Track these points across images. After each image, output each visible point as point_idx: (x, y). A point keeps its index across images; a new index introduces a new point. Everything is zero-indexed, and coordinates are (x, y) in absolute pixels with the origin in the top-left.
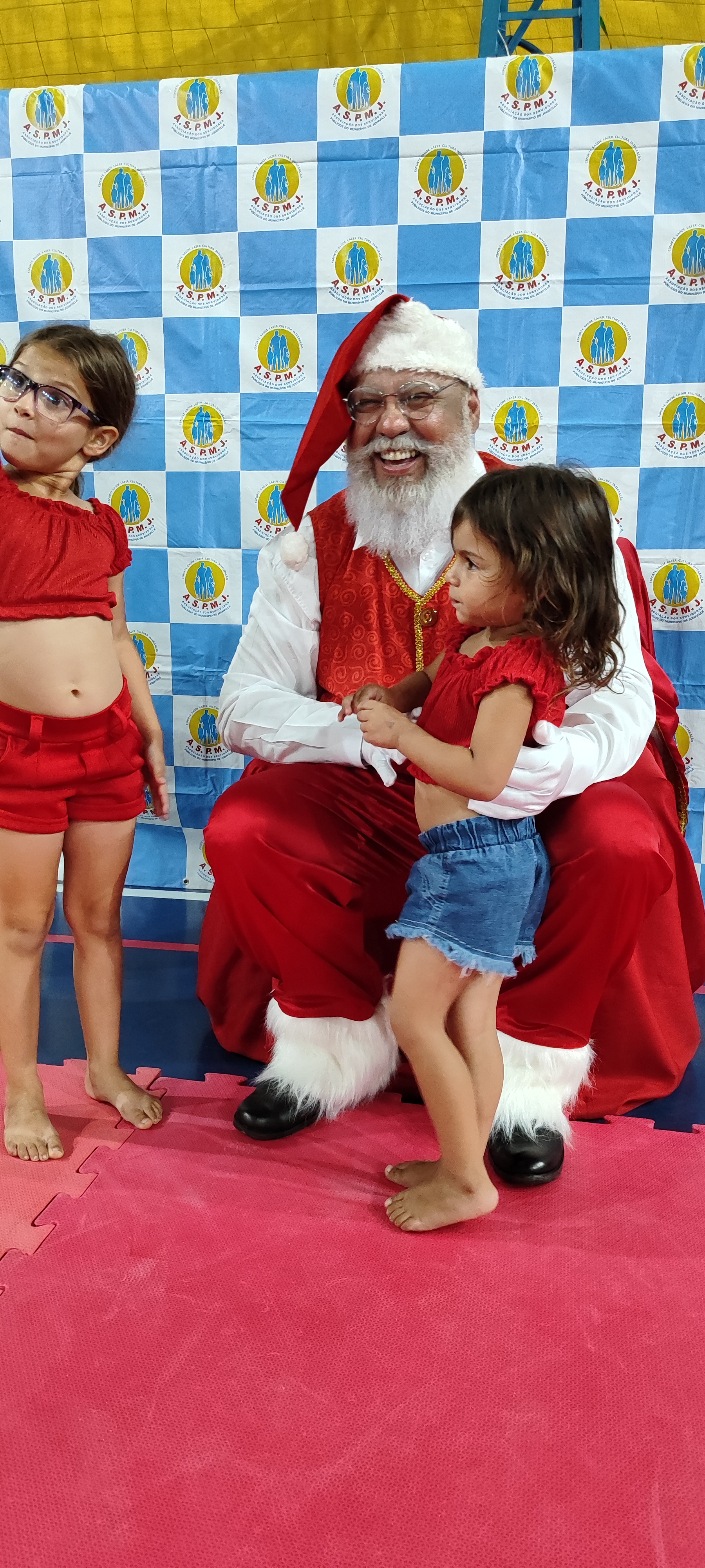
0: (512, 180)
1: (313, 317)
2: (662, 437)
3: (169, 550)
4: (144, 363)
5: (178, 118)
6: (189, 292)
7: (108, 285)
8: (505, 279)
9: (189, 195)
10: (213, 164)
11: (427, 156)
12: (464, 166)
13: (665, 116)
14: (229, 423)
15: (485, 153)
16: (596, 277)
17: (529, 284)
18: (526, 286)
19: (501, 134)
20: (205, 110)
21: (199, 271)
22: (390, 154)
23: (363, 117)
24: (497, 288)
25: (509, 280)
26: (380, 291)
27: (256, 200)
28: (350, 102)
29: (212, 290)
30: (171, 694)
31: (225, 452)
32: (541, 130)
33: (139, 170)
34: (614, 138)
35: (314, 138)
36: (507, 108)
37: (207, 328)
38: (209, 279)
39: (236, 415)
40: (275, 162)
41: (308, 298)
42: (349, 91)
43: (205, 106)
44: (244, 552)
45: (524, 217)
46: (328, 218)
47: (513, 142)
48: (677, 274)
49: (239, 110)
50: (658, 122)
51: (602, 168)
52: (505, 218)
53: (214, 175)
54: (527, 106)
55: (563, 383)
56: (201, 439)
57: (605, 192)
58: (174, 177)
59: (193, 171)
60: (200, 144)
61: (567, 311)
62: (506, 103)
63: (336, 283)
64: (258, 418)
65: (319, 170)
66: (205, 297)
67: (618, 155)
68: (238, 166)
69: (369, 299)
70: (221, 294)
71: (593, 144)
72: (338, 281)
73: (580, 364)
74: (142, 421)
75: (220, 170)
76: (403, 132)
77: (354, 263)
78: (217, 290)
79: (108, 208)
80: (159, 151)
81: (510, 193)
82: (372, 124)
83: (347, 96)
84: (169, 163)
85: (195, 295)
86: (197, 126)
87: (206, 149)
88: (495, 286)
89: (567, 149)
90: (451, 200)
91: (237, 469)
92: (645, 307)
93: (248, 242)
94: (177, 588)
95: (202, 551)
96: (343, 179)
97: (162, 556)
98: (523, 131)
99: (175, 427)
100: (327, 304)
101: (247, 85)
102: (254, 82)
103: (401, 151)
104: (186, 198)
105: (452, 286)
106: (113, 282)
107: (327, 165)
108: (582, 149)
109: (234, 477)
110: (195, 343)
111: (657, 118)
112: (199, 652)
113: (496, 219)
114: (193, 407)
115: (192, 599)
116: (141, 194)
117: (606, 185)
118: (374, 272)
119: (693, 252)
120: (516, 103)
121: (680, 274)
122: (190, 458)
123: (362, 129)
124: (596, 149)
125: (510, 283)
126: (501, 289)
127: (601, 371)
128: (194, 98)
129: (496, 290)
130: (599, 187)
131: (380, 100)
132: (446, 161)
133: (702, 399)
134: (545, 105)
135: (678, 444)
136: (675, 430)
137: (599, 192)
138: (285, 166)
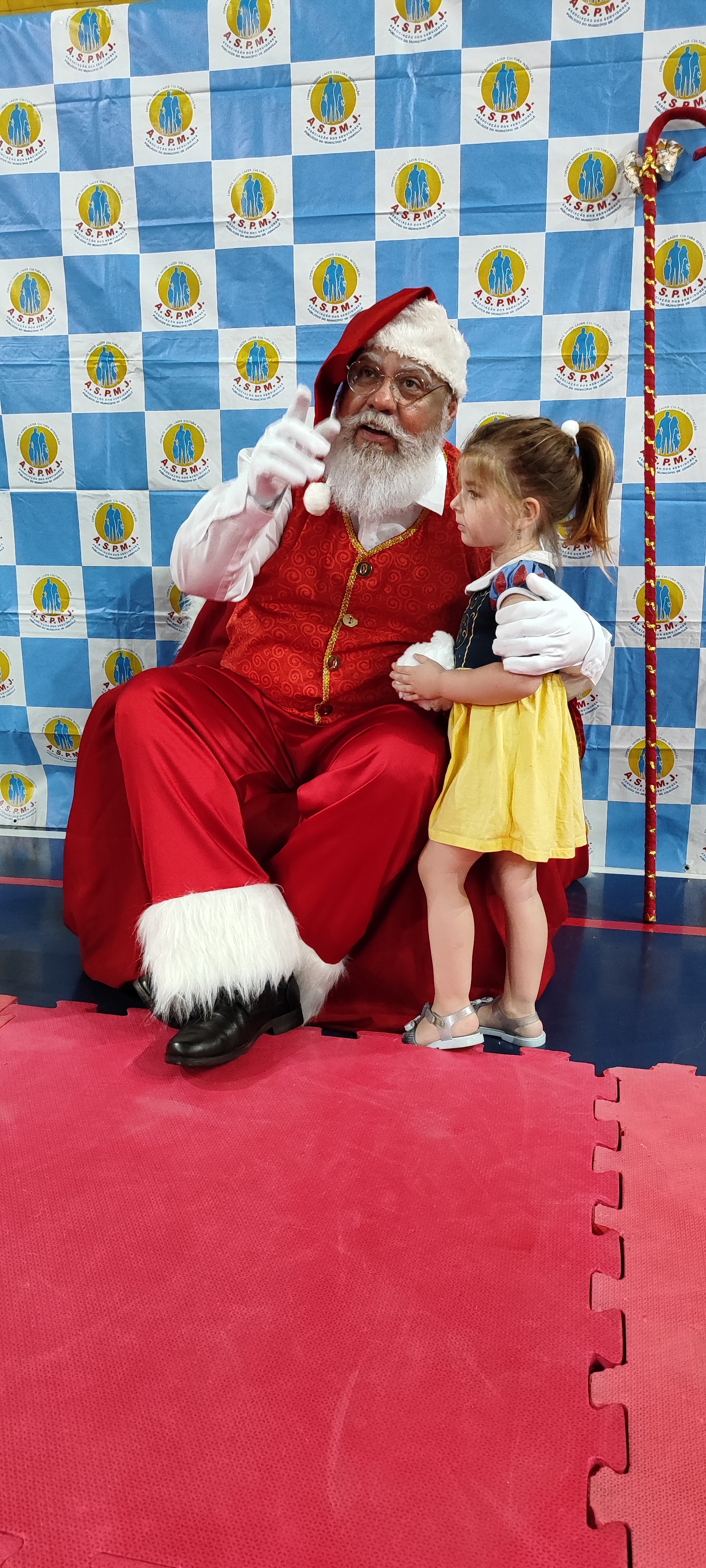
0: (405, 106)
1: (212, 252)
2: (562, 369)
3: (78, 492)
4: (47, 302)
5: (70, 50)
6: (88, 229)
7: (7, 224)
8: (401, 209)
9: (84, 130)
10: (107, 97)
11: (319, 83)
12: (356, 92)
13: (557, 35)
14: (132, 362)
15: (377, 78)
16: (491, 205)
17: (425, 213)
18: (422, 216)
19: (392, 58)
20: (97, 41)
21: (97, 207)
22: (283, 81)
23: (254, 44)
24: (393, 218)
25: (405, 210)
26: (277, 224)
27: (151, 133)
28: (240, 28)
30: (86, 637)
31: (129, 392)
32: (432, 54)
33: (35, 105)
34: (506, 60)
35: (205, 67)
36: (397, 32)
37: (107, 265)
38: (107, 216)
39: (138, 354)
40: (168, 94)
41: (206, 233)
42: (239, 18)
43: (97, 38)
44: (152, 493)
45: (418, 144)
46: (222, 151)
47: (405, 65)
48: (574, 200)
49: (131, 40)
50: (549, 43)
51: (495, 91)
52: (398, 147)
53: (107, 109)
54: (417, 28)
55: (462, 315)
56: (106, 381)
57: (498, 116)
58: (69, 112)
59: (87, 104)
60: (93, 77)
61: (463, 241)
62: (395, 26)
63: (232, 217)
64: (161, 357)
65: (213, 101)
66: (104, 234)
67: (511, 77)
68: (132, 98)
69: (266, 232)
70: (120, 231)
71: (484, 66)
72: (234, 215)
73: (479, 296)
74: (46, 363)
75: (114, 103)
76: (294, 59)
77: (250, 197)
78: (115, 227)
79: (5, 146)
80: (53, 85)
81: (404, 118)
82: (263, 51)
83: (237, 24)
84: (62, 96)
85: (94, 232)
86: (91, 58)
87: (100, 82)
88: (391, 216)
89: (460, 72)
90: (344, 128)
91: (142, 409)
92: (542, 235)
93: (145, 177)
94: (88, 531)
95: (108, 492)
96: (237, 110)
97: (71, 499)
98: (414, 54)
99: (77, 368)
100: (225, 239)
101: (138, 14)
102: (144, 11)
103: (294, 78)
104: (82, 132)
105: (346, 217)
106: (13, 222)
107: (218, 95)
108: (475, 72)
109: (139, 417)
110: (95, 281)
111: (548, 37)
112: (111, 595)
113: (391, 146)
114: (97, 347)
115: (102, 541)
116: (37, 130)
117: (500, 109)
118: (270, 204)
119: (589, 177)
120: (406, 28)
121: (577, 200)
122: (96, 399)
123: (253, 56)
124: (488, 72)
125: (405, 213)
126: (397, 219)
127: (500, 302)
128: (86, 29)
129: (392, 220)
130: (492, 111)
131: (270, 26)
132: (338, 89)
133: (600, 329)
134: (435, 27)
135: (578, 376)
136: (575, 363)
137: (492, 116)
138: (179, 97)
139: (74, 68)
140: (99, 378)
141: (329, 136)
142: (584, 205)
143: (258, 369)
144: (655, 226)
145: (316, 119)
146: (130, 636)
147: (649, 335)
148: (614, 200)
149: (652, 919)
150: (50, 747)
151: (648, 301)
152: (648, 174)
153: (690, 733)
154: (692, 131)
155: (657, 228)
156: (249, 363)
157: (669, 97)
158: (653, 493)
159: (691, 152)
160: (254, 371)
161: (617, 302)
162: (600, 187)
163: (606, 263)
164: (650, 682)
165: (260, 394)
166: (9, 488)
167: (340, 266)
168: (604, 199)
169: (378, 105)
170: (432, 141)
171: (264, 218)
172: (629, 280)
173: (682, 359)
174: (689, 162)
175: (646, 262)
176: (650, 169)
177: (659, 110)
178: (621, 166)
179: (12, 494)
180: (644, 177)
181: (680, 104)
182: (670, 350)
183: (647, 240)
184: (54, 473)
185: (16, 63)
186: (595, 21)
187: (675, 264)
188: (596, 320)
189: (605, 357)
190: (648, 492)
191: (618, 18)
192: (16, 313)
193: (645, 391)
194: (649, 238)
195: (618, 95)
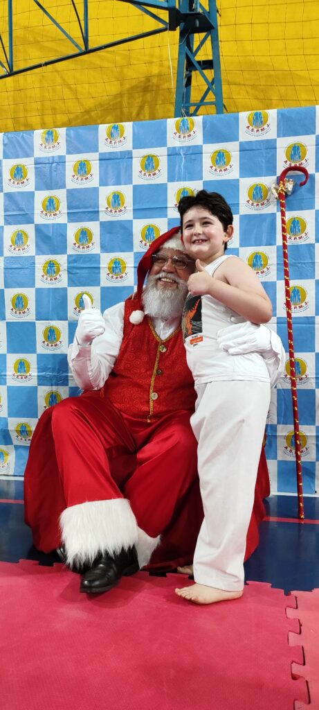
0: (180, 166)
1: (98, 222)
3: (37, 322)
4: (27, 243)
5: (41, 145)
6: (46, 214)
7: (11, 211)
10: (56, 162)
11: (144, 157)
12: (159, 161)
13: (241, 139)
14: (63, 267)
15: (168, 155)
19: (174, 148)
21: (50, 205)
22: (129, 156)
23: (117, 143)
24: (175, 209)
26: (126, 211)
27: (74, 176)
28: (112, 137)
29: (56, 213)
30: (37, 386)
31: (61, 279)
32: (191, 146)
33: (25, 165)
34: (221, 149)
35: (97, 151)
36: (176, 138)
37: (53, 227)
38: (54, 208)
39: (65, 263)
40: (81, 161)
41: (96, 215)
42: (111, 133)
43: (53, 140)
45: (185, 180)
46: (103, 183)
47: (179, 151)
48: (251, 202)
49: (67, 141)
50: (238, 142)
51: (217, 160)
52: (177, 181)
53: (56, 167)
54: (184, 137)
56: (51, 275)
57: (218, 170)
58: (40, 168)
59: (48, 165)
60: (50, 155)
62: (175, 136)
63: (107, 208)
64: (75, 265)
65: (100, 164)
66: (53, 215)
67: (223, 155)
68: (66, 163)
69: (121, 214)
70: (59, 214)
71: (212, 151)
74: (25, 267)
75: (59, 165)
76: (133, 148)
78: (58, 212)
79: (12, 181)
80: (34, 158)
81: (179, 171)
82: (121, 145)
83: (111, 135)
84: (37, 162)
85: (48, 215)
86: (50, 148)
87: (53, 156)
89: (202, 153)
90: (154, 174)
91: (66, 286)
92: (238, 216)
93: (71, 194)
94: (40, 337)
95: (50, 321)
96: (110, 167)
97: (33, 324)
98: (183, 146)
99: (39, 269)
100: (104, 217)
101: (70, 131)
102: (73, 130)
103: (134, 155)
104: (45, 176)
105: (155, 209)
106: (14, 210)
107: (103, 162)
108: (208, 153)
109: (65, 289)
110: (48, 234)
111: (238, 140)
112: (49, 366)
113: (174, 181)
114: (47, 260)
115: (46, 343)
116: (26, 175)
117: (219, 167)
118: (123, 204)
119: (257, 193)
120: (180, 136)
122: (46, 282)
123: (117, 147)
124: (214, 153)
126: (177, 209)
128: (49, 137)
130: (216, 168)
131: (124, 136)
132: (152, 159)
133: (264, 253)
134: (192, 136)
136: (254, 267)
137: (216, 170)
138: (86, 163)
140: (48, 273)
141: (148, 177)
142: (255, 204)
143: (117, 270)
144: (285, 212)
145: (143, 171)
146: (57, 385)
147: (285, 255)
148: (267, 202)
149: (302, 517)
150: (17, 436)
151: (284, 242)
153: (313, 428)
154: (299, 176)
155: (287, 213)
156: (113, 267)
157: (288, 163)
158: (291, 321)
159: (299, 183)
160: (115, 271)
161: (271, 242)
162: (261, 197)
163: (265, 226)
164: (294, 403)
165: (118, 280)
166: (5, 320)
167: (152, 228)
168: (263, 201)
169: (169, 166)
170: (192, 179)
171: (120, 209)
172: (275, 234)
173: (299, 265)
174: (298, 187)
175: (282, 226)
176: (282, 190)
177: (284, 167)
178: (270, 189)
179: (7, 322)
180: (280, 193)
181: (293, 165)
182: (294, 261)
184: (26, 313)
185: (19, 149)
186: (257, 134)
187: (294, 227)
188: (262, 249)
189: (266, 264)
190: (288, 320)
191: (266, 133)
192: (13, 247)
193: (285, 278)
194: (283, 216)
195: (267, 162)
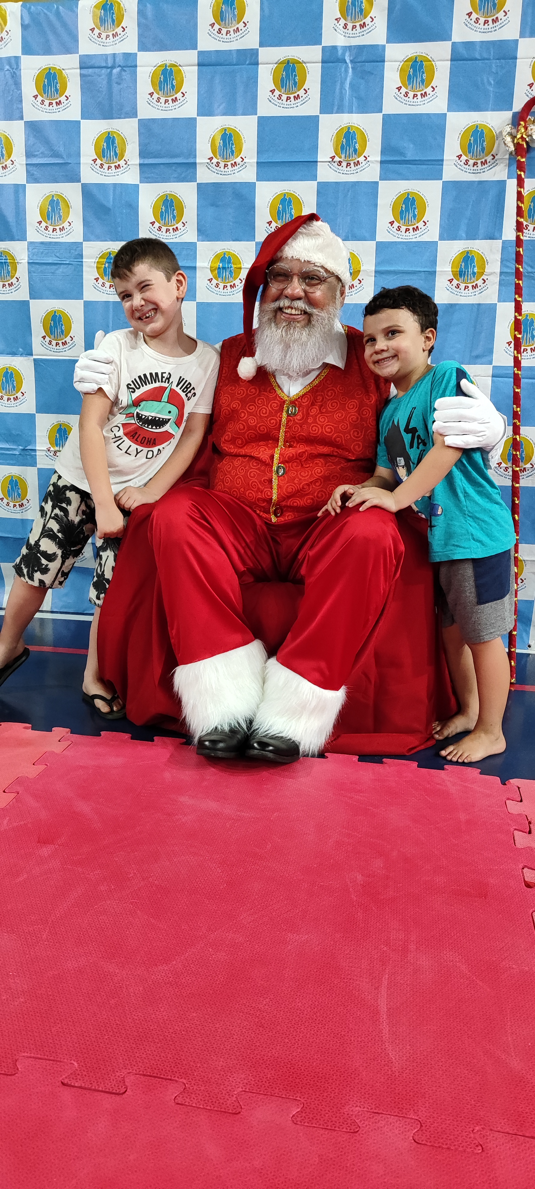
0: (342, 84)
1: (194, 185)
2: (451, 281)
4: (68, 217)
5: (92, 30)
6: (101, 164)
7: (40, 158)
8: (337, 159)
9: (101, 89)
10: (119, 66)
11: (279, 64)
12: (307, 72)
13: (457, 37)
15: (323, 62)
16: (403, 158)
17: (354, 163)
18: (352, 165)
19: (334, 48)
20: (113, 24)
21: (108, 147)
22: (252, 61)
23: (232, 32)
24: (331, 165)
25: (340, 160)
26: (244, 166)
27: (151, 94)
28: (222, 20)
29: (119, 163)
32: (364, 46)
34: (418, 54)
35: (195, 48)
36: (339, 29)
37: (114, 190)
38: (116, 154)
40: (166, 66)
41: (190, 170)
42: (222, 12)
43: (113, 21)
45: (351, 112)
46: (205, 110)
47: (344, 54)
48: (464, 158)
49: (139, 25)
50: (450, 43)
51: (409, 76)
52: (337, 113)
53: (120, 75)
54: (354, 27)
55: (379, 239)
57: (411, 94)
58: (89, 76)
59: (104, 71)
60: (109, 51)
61: (382, 185)
62: (338, 25)
63: (211, 159)
65: (199, 72)
66: (113, 168)
67: (421, 66)
68: (138, 68)
69: (236, 171)
70: (125, 166)
71: (402, 57)
72: (212, 158)
73: (392, 225)
74: (65, 262)
75: (125, 71)
76: (261, 45)
77: (225, 145)
78: (122, 163)
79: (40, 98)
80: (78, 55)
81: (341, 93)
82: (238, 38)
83: (220, 17)
84: (86, 64)
85: (106, 166)
86: (107, 37)
87: (114, 54)
88: (329, 164)
89: (384, 61)
90: (297, 98)
92: (440, 183)
93: (146, 126)
96: (217, 80)
98: (351, 46)
99: (90, 267)
100: (204, 175)
101: (145, 6)
102: (150, 4)
103: (260, 60)
104: (99, 91)
105: (298, 163)
106: (43, 155)
107: (204, 69)
108: (395, 61)
110: (105, 203)
111: (448, 38)
113: (332, 114)
114: (104, 252)
116: (65, 88)
117: (412, 89)
118: (240, 151)
119: (475, 141)
120: (346, 25)
121: (466, 158)
122: (102, 291)
123: (231, 42)
124: (405, 62)
125: (340, 162)
126: (334, 166)
127: (407, 230)
128: (106, 14)
129: (330, 167)
130: (407, 91)
131: (245, 19)
132: (294, 69)
133: (480, 253)
134: (367, 27)
135: (462, 286)
136: (461, 276)
137: (406, 94)
138: (173, 68)
139: (95, 43)
140: (105, 275)
141: (286, 103)
142: (471, 162)
143: (226, 272)
144: (525, 180)
145: (276, 90)
147: (519, 258)
148: (493, 159)
151: (518, 233)
152: (520, 141)
156: (219, 268)
158: (519, 372)
160: (223, 273)
161: (493, 234)
162: (483, 149)
163: (487, 204)
165: (227, 291)
166: (32, 355)
167: (290, 198)
168: (486, 158)
169: (323, 82)
170: (363, 110)
171: (235, 161)
172: (503, 218)
175: (518, 204)
176: (522, 137)
177: (527, 96)
178: (499, 135)
179: (35, 360)
180: (518, 143)
182: (530, 269)
183: (519, 189)
184: (69, 345)
185: (51, 37)
186: (484, 29)
188: (477, 246)
189: (482, 274)
190: (516, 372)
191: (501, 27)
192: (44, 224)
193: (515, 299)
194: (521, 187)
195: (498, 83)
